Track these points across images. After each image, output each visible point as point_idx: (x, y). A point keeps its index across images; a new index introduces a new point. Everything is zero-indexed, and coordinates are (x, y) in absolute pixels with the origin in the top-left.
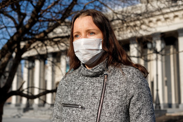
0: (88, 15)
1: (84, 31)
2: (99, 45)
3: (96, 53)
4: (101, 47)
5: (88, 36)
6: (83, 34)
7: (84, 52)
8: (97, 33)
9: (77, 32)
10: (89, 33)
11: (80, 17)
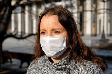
0: (55, 14)
1: (50, 30)
2: (63, 43)
3: (59, 50)
4: (65, 45)
5: (53, 34)
6: (49, 33)
7: (49, 49)
8: (62, 32)
9: (44, 30)
10: (55, 31)
11: (47, 15)
